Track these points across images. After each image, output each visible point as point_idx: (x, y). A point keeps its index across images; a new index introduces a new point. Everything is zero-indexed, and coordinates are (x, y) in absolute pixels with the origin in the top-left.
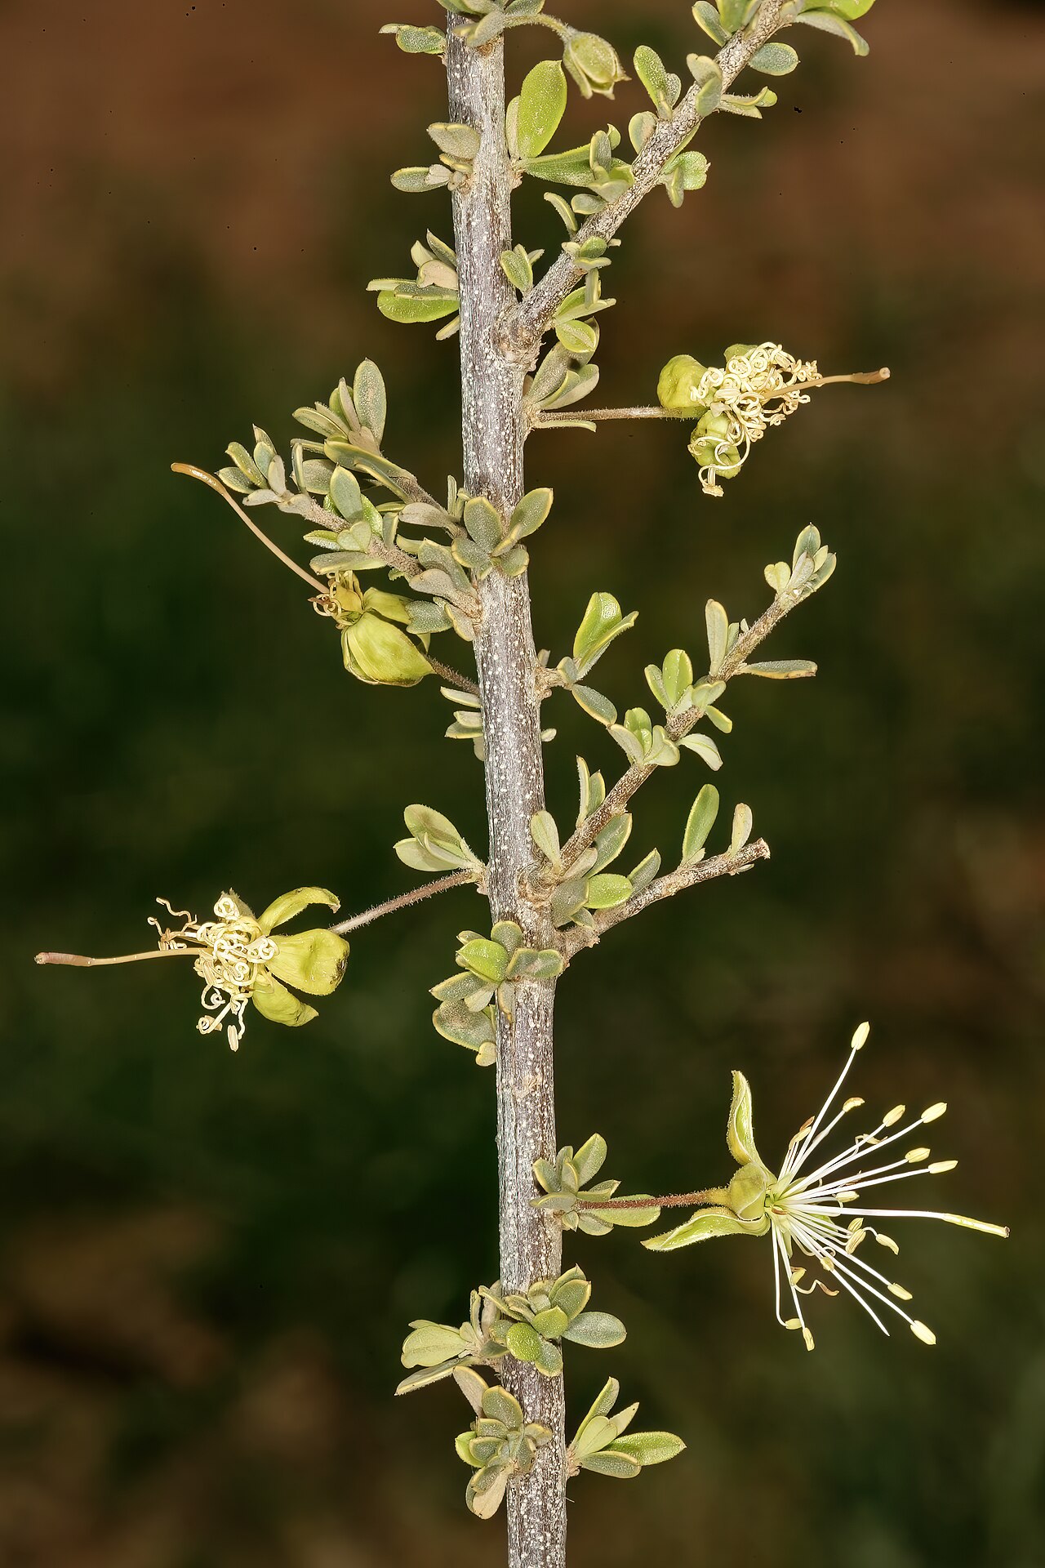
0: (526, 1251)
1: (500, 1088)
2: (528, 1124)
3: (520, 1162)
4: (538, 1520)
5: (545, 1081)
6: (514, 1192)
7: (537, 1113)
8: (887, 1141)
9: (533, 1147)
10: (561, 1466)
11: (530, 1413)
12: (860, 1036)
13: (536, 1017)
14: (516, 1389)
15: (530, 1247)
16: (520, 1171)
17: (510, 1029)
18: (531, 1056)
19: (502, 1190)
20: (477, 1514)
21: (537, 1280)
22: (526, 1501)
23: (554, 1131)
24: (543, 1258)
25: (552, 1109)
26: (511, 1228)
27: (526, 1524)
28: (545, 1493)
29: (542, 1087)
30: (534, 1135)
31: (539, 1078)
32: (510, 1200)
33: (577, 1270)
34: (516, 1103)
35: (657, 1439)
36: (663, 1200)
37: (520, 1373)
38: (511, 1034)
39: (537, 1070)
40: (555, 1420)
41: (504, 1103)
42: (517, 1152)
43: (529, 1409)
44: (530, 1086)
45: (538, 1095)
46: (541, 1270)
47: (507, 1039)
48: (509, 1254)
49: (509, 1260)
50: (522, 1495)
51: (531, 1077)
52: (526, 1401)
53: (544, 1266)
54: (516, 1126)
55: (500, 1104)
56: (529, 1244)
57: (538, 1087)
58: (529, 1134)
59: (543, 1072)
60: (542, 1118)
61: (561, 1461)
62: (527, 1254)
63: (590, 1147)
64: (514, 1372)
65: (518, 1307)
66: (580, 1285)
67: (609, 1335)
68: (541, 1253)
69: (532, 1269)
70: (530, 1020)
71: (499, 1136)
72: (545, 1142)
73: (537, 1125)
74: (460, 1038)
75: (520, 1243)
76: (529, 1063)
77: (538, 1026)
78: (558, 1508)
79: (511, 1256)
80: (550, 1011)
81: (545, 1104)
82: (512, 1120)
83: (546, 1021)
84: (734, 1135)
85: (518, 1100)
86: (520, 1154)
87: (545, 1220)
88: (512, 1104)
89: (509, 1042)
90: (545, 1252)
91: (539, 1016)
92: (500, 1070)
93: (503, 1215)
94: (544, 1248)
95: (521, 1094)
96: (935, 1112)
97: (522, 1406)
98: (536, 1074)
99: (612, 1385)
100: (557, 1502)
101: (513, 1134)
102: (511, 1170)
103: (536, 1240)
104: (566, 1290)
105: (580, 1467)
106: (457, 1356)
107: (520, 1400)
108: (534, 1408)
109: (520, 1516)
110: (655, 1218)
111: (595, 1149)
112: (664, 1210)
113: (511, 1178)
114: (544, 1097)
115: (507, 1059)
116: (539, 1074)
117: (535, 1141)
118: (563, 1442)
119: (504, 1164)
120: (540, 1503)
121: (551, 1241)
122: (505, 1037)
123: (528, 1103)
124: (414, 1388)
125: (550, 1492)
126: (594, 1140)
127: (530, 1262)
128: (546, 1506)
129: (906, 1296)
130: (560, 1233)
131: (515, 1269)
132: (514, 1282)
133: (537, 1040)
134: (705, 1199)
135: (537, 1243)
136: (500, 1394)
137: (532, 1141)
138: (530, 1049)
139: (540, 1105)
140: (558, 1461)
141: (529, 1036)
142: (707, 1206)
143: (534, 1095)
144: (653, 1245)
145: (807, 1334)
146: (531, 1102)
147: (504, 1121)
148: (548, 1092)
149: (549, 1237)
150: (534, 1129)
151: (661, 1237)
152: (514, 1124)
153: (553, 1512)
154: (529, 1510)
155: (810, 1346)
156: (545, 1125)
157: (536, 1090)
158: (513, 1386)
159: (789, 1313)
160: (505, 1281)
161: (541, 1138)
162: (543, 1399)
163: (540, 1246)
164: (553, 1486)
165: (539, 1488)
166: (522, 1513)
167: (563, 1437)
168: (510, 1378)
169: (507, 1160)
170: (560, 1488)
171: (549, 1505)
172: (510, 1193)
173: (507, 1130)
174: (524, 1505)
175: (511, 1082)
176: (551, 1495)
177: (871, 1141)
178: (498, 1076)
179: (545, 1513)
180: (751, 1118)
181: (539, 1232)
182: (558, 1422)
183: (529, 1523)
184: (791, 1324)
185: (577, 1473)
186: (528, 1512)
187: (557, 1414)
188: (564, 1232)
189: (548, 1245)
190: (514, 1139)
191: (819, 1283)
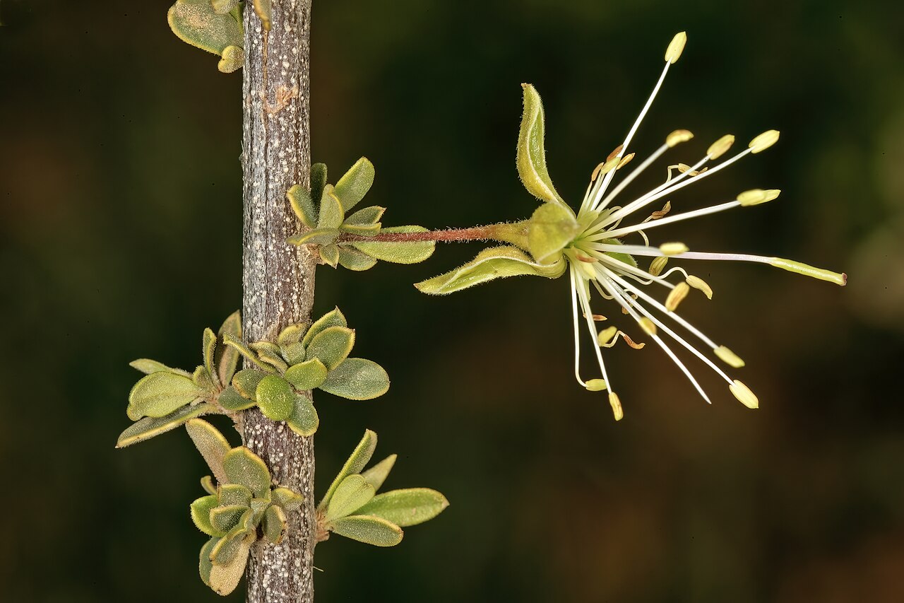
0: (276, 289)
1: (248, 100)
2: (281, 144)
3: (271, 186)
4: (283, 594)
5: (301, 93)
6: (262, 220)
7: (291, 131)
8: (707, 173)
9: (286, 170)
10: (310, 532)
11: (277, 473)
12: (676, 48)
13: (293, 20)
14: (260, 446)
15: (280, 284)
16: (270, 198)
17: (262, 33)
18: (286, 65)
19: (247, 217)
20: (215, 589)
21: (287, 325)
22: (269, 572)
23: (309, 150)
24: (295, 297)
25: (307, 124)
26: (258, 263)
27: (268, 598)
28: (292, 563)
29: (297, 100)
30: (288, 156)
31: (295, 90)
32: (257, 230)
33: (336, 313)
34: (266, 119)
35: (417, 497)
36: (439, 234)
37: (266, 427)
38: (263, 39)
39: (293, 81)
40: (305, 480)
41: (252, 119)
42: (267, 176)
43: (276, 469)
44: (285, 100)
45: (293, 109)
46: (292, 310)
47: (258, 44)
48: (255, 292)
49: (255, 298)
50: (266, 566)
51: (285, 89)
52: (272, 460)
53: (296, 306)
54: (267, 145)
55: (246, 119)
56: (278, 281)
57: (293, 101)
58: (282, 154)
59: (299, 83)
60: (297, 135)
61: (310, 526)
62: (277, 292)
63: (356, 173)
64: (258, 427)
65: (270, 358)
66: (342, 333)
67: (370, 385)
68: (293, 291)
69: (282, 309)
70: (286, 23)
71: (245, 155)
72: (300, 163)
73: (291, 144)
74: (199, 40)
75: (269, 280)
76: (284, 73)
77: (295, 29)
78: (306, 579)
79: (258, 294)
80: (308, 11)
81: (300, 119)
82: (262, 138)
83: (303, 24)
84: (527, 162)
85: (270, 116)
86: (271, 177)
87: (298, 253)
88: (263, 121)
89: (260, 48)
90: (297, 290)
91: (296, 18)
92: (248, 80)
93: (249, 247)
94: (297, 285)
95: (273, 109)
96: (765, 140)
97: (268, 464)
98: (292, 85)
99: (370, 438)
100: (304, 573)
101: (263, 154)
102: (259, 196)
103: (287, 276)
104: (325, 338)
105: (330, 532)
106: (188, 405)
107: (265, 458)
108: (281, 468)
109: (261, 589)
110: (428, 254)
111: (361, 174)
112: (439, 245)
113: (259, 205)
114: (299, 112)
115: (257, 67)
116: (295, 86)
117: (289, 163)
118: (313, 503)
119: (251, 188)
120: (286, 575)
121: (304, 277)
122: (256, 42)
123: (281, 119)
124: (138, 440)
125: (297, 562)
126: (361, 165)
127: (280, 302)
128: (292, 578)
129: (736, 362)
130: (314, 267)
131: (262, 309)
132: (261, 323)
133: (293, 46)
134: (491, 236)
135: (288, 280)
136: (245, 456)
137: (284, 163)
138: (285, 57)
139: (295, 121)
140: (307, 526)
141: (284, 42)
142: (493, 244)
143: (288, 109)
144: (429, 287)
145: (614, 399)
146: (285, 117)
147: (252, 139)
148: (304, 105)
149: (302, 272)
150: (287, 149)
151: (438, 278)
152: (263, 143)
153: (300, 584)
154: (273, 582)
155: (618, 414)
156: (300, 143)
157: (290, 103)
158: (256, 442)
159: (591, 371)
160: (250, 323)
161: (295, 159)
162: (292, 457)
163: (292, 283)
164: (301, 555)
165: (285, 557)
166: (265, 585)
167: (313, 499)
168: (253, 433)
169: (255, 184)
170: (309, 557)
171: (296, 577)
172: (258, 222)
173: (255, 149)
174: (267, 577)
175: (262, 94)
176: (298, 565)
177: (690, 174)
178: (245, 86)
179: (291, 586)
180: (543, 139)
181: (291, 267)
182: (307, 483)
183: (272, 597)
184: (592, 385)
185: (327, 538)
186: (272, 585)
187: (307, 473)
188: (319, 267)
189: (301, 282)
190: (263, 161)
191: (623, 335)
